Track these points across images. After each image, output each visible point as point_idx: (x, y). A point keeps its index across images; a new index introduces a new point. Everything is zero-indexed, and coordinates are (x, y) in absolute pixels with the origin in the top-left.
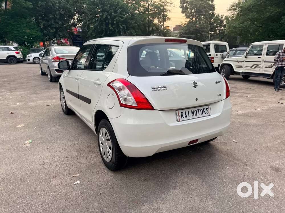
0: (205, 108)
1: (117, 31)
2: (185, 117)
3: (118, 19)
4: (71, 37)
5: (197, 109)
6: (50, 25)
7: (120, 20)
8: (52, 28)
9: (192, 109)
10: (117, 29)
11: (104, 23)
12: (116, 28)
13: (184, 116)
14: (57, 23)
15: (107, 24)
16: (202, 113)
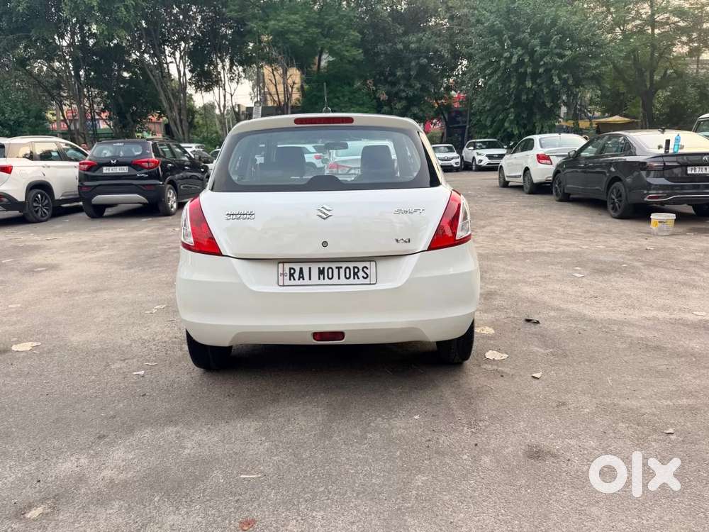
0: (360, 265)
1: (546, 91)
2: (299, 279)
3: (551, 61)
4: (444, 117)
5: (334, 265)
6: (397, 93)
7: (555, 62)
8: (401, 99)
9: (321, 265)
10: (547, 87)
11: (515, 74)
12: (544, 85)
13: (296, 275)
14: (411, 86)
15: (522, 78)
16: (348, 276)
